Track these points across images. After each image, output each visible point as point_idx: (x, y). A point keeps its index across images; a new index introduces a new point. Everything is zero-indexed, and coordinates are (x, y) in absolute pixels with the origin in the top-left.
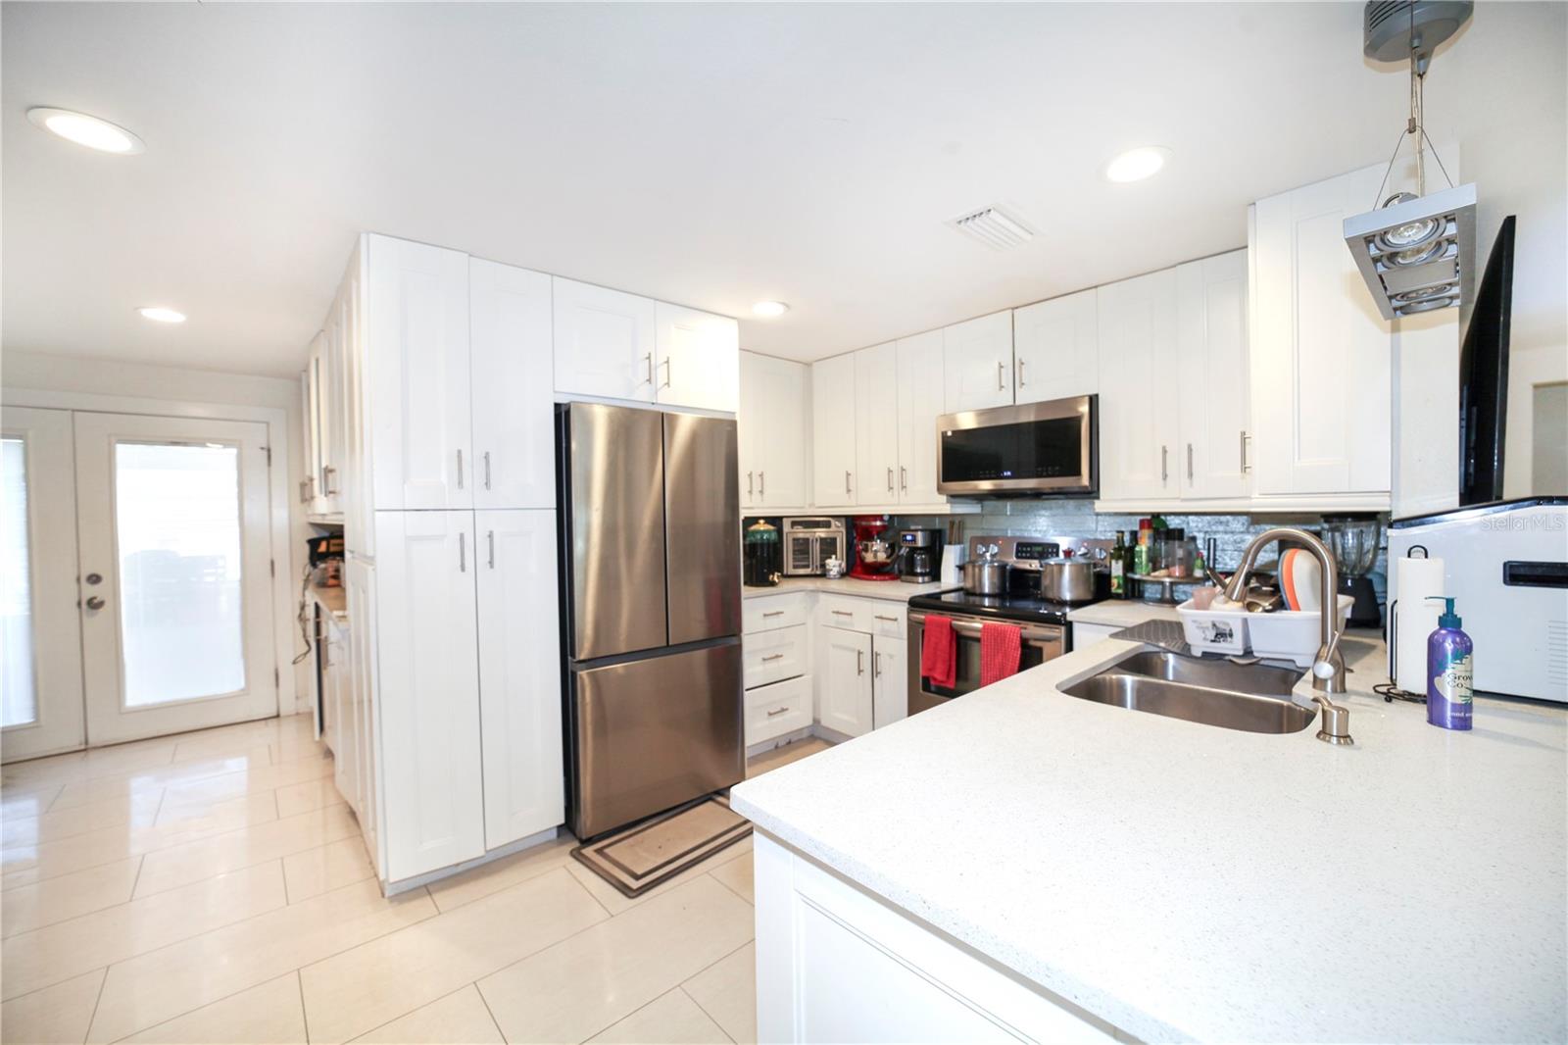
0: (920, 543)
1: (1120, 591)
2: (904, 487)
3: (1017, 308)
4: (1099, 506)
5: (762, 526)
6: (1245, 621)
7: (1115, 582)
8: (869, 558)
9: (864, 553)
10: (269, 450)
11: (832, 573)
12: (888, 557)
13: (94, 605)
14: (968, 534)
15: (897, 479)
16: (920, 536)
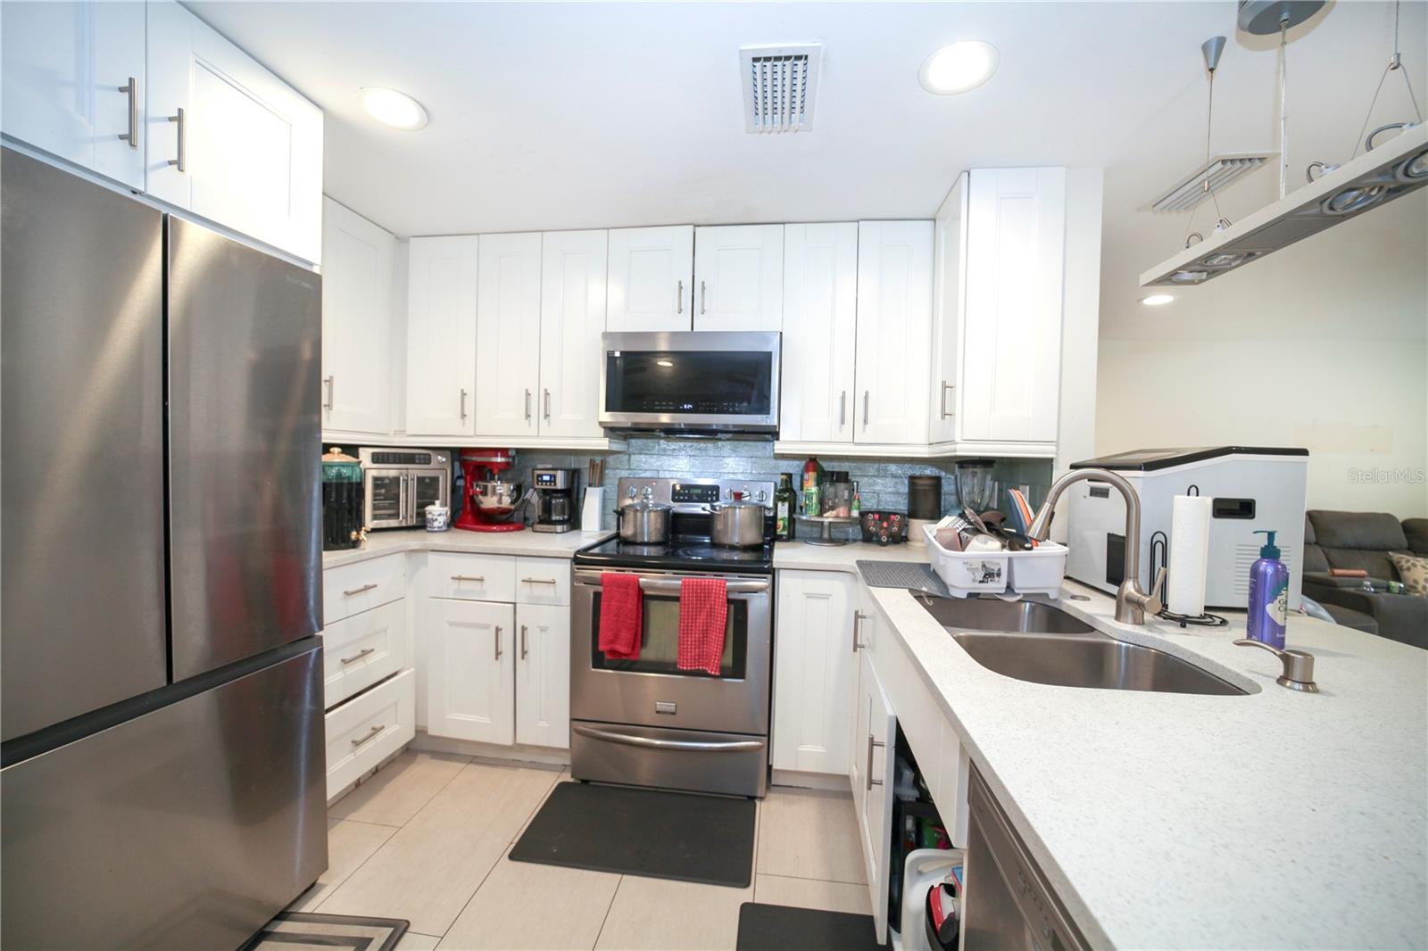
0: (560, 484)
1: (785, 533)
2: (547, 416)
3: (699, 226)
4: (779, 447)
5: (336, 457)
6: (1010, 560)
7: (780, 523)
8: (489, 502)
9: (480, 497)
11: (436, 524)
12: (512, 503)
14: (612, 476)
15: (538, 404)
16: (560, 475)
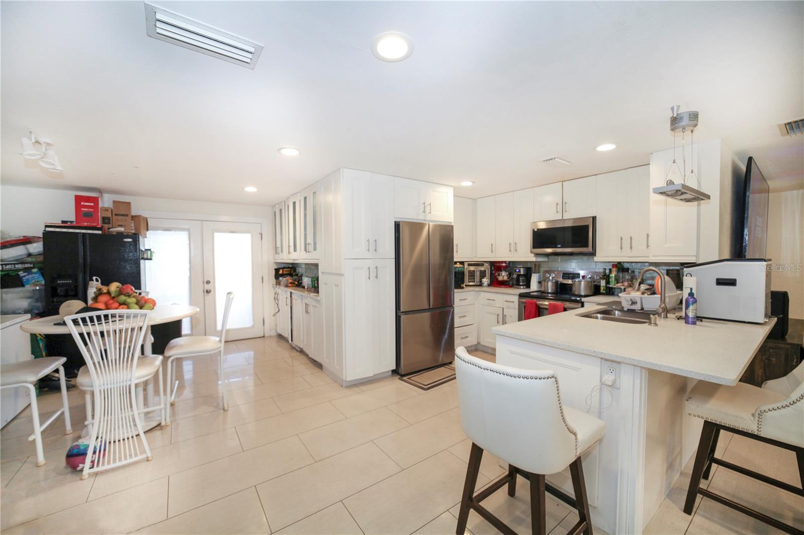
0: (522, 273)
1: (604, 292)
2: (516, 250)
3: (564, 181)
4: (596, 259)
5: (458, 265)
6: (641, 298)
7: (602, 288)
8: (500, 278)
9: (498, 277)
10: (262, 234)
11: (485, 284)
12: (508, 278)
13: (208, 292)
14: (542, 269)
15: (513, 247)
16: (522, 270)
